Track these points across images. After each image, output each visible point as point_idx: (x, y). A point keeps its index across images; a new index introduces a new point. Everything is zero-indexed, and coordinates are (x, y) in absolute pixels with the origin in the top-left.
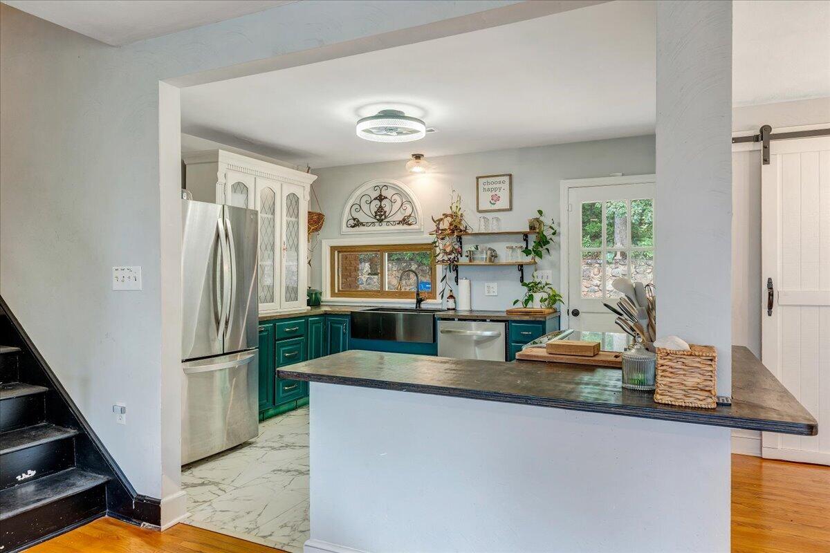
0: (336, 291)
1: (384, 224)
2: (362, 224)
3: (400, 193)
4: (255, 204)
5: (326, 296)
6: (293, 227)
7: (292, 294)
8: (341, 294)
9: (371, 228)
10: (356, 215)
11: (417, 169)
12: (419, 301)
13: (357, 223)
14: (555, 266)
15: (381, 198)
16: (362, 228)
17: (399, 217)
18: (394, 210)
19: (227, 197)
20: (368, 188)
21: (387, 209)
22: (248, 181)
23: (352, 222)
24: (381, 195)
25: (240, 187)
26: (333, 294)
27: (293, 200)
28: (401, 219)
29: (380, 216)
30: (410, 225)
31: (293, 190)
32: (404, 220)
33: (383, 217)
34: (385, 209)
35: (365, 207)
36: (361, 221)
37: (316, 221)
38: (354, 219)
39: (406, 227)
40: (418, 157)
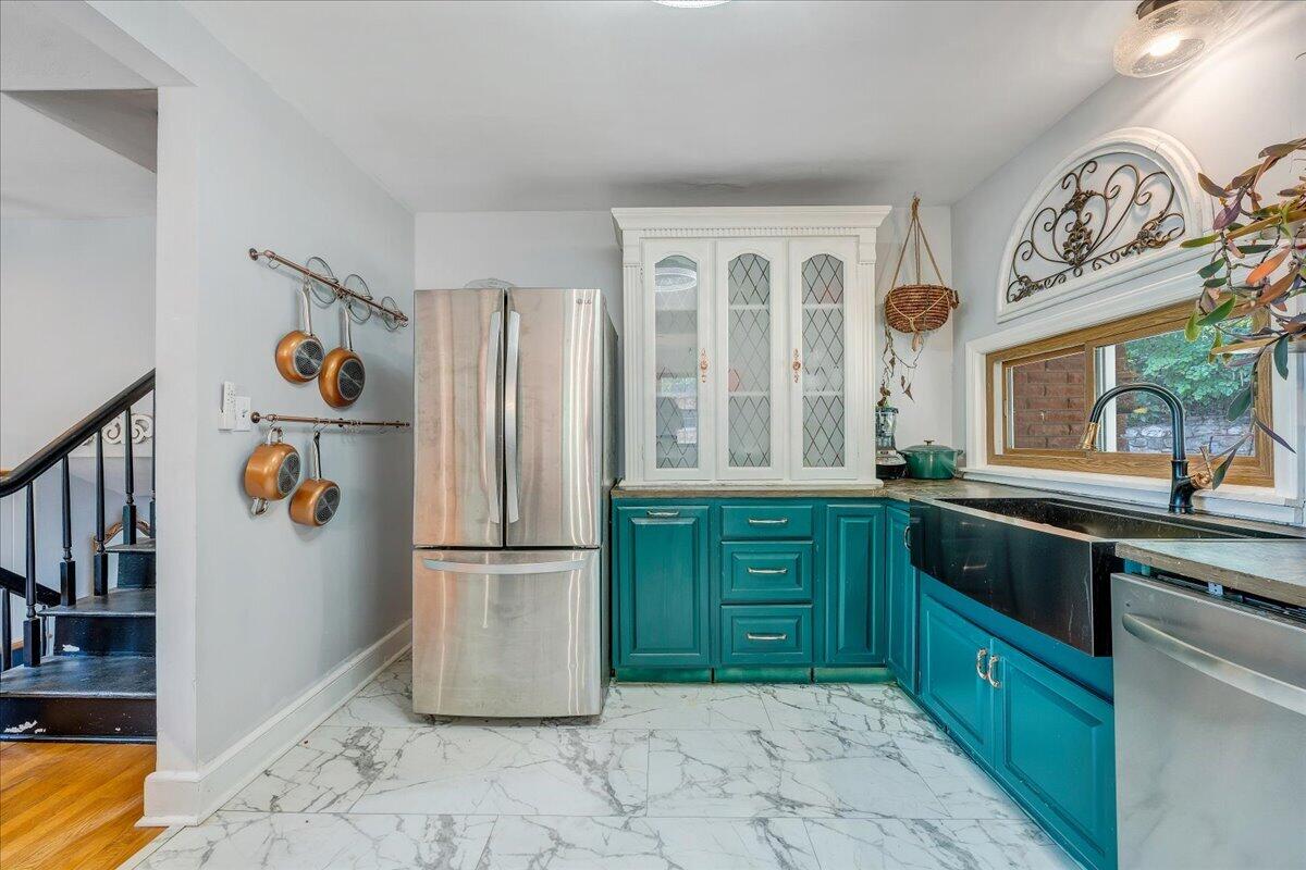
0: (999, 450)
1: (1087, 267)
2: (1038, 287)
3: (1133, 159)
5: (977, 463)
8: (1008, 458)
9: (1059, 288)
10: (1024, 269)
13: (1028, 287)
15: (1078, 202)
16: (1037, 296)
17: (1129, 234)
18: (1114, 220)
20: (1047, 193)
21: (1094, 226)
23: (1015, 290)
24: (1078, 194)
26: (993, 458)
28: (1133, 238)
29: (1079, 250)
30: (1163, 243)
32: (1143, 236)
33: (1085, 251)
34: (1088, 228)
35: (1043, 242)
36: (1034, 279)
38: (1020, 280)
39: (1150, 254)
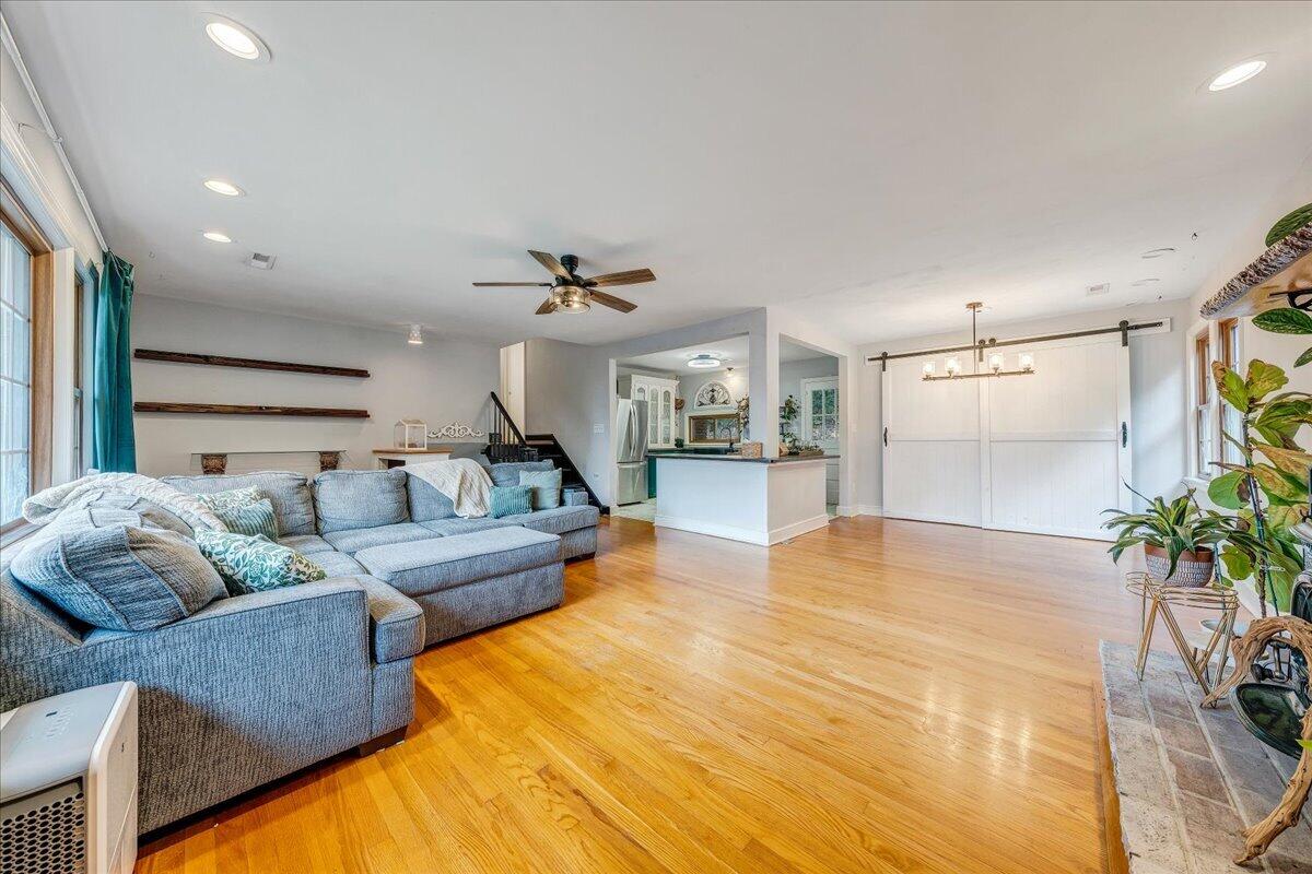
0: (692, 439)
1: (714, 404)
2: (704, 405)
3: (723, 388)
4: (648, 398)
5: (687, 442)
6: (667, 408)
7: (667, 440)
8: (695, 440)
9: (708, 407)
10: (701, 400)
11: (729, 375)
12: (731, 444)
13: (702, 404)
14: (799, 424)
15: (713, 391)
16: (704, 407)
17: (722, 401)
18: (720, 398)
19: (635, 396)
20: (706, 386)
22: (645, 387)
23: (699, 404)
24: (713, 389)
25: (641, 390)
26: (691, 441)
27: (667, 394)
29: (713, 400)
30: (727, 404)
31: (667, 389)
32: (724, 402)
34: (715, 397)
35: (705, 396)
36: (704, 403)
37: (680, 405)
38: (700, 402)
39: (725, 405)
40: (730, 369)
